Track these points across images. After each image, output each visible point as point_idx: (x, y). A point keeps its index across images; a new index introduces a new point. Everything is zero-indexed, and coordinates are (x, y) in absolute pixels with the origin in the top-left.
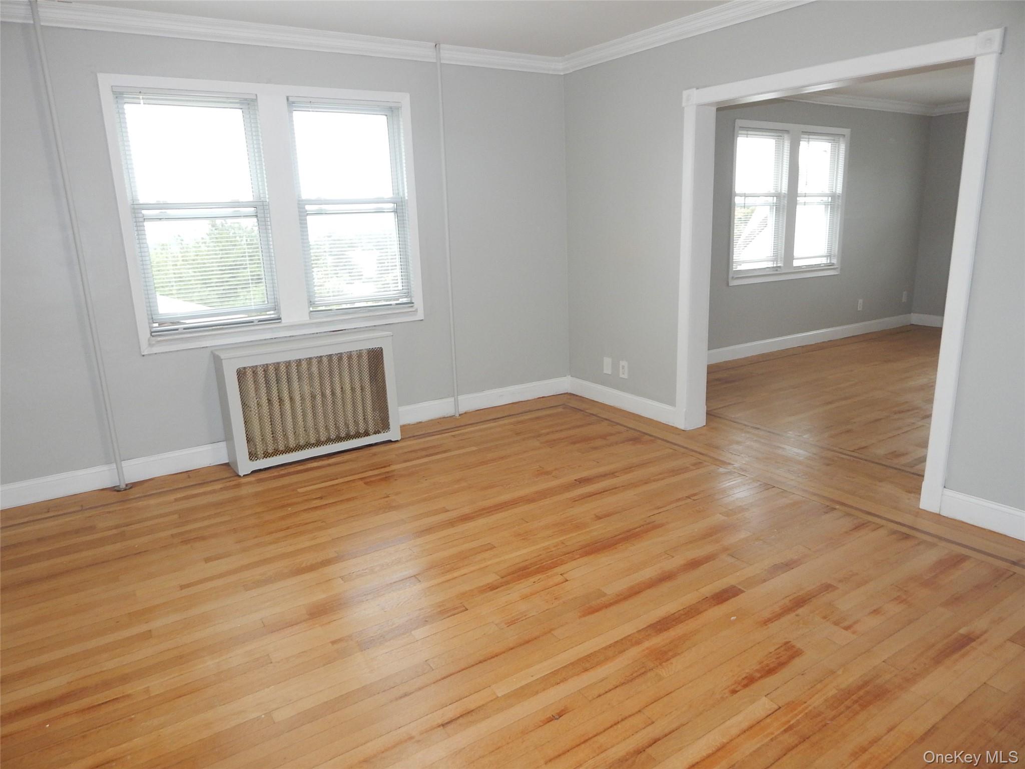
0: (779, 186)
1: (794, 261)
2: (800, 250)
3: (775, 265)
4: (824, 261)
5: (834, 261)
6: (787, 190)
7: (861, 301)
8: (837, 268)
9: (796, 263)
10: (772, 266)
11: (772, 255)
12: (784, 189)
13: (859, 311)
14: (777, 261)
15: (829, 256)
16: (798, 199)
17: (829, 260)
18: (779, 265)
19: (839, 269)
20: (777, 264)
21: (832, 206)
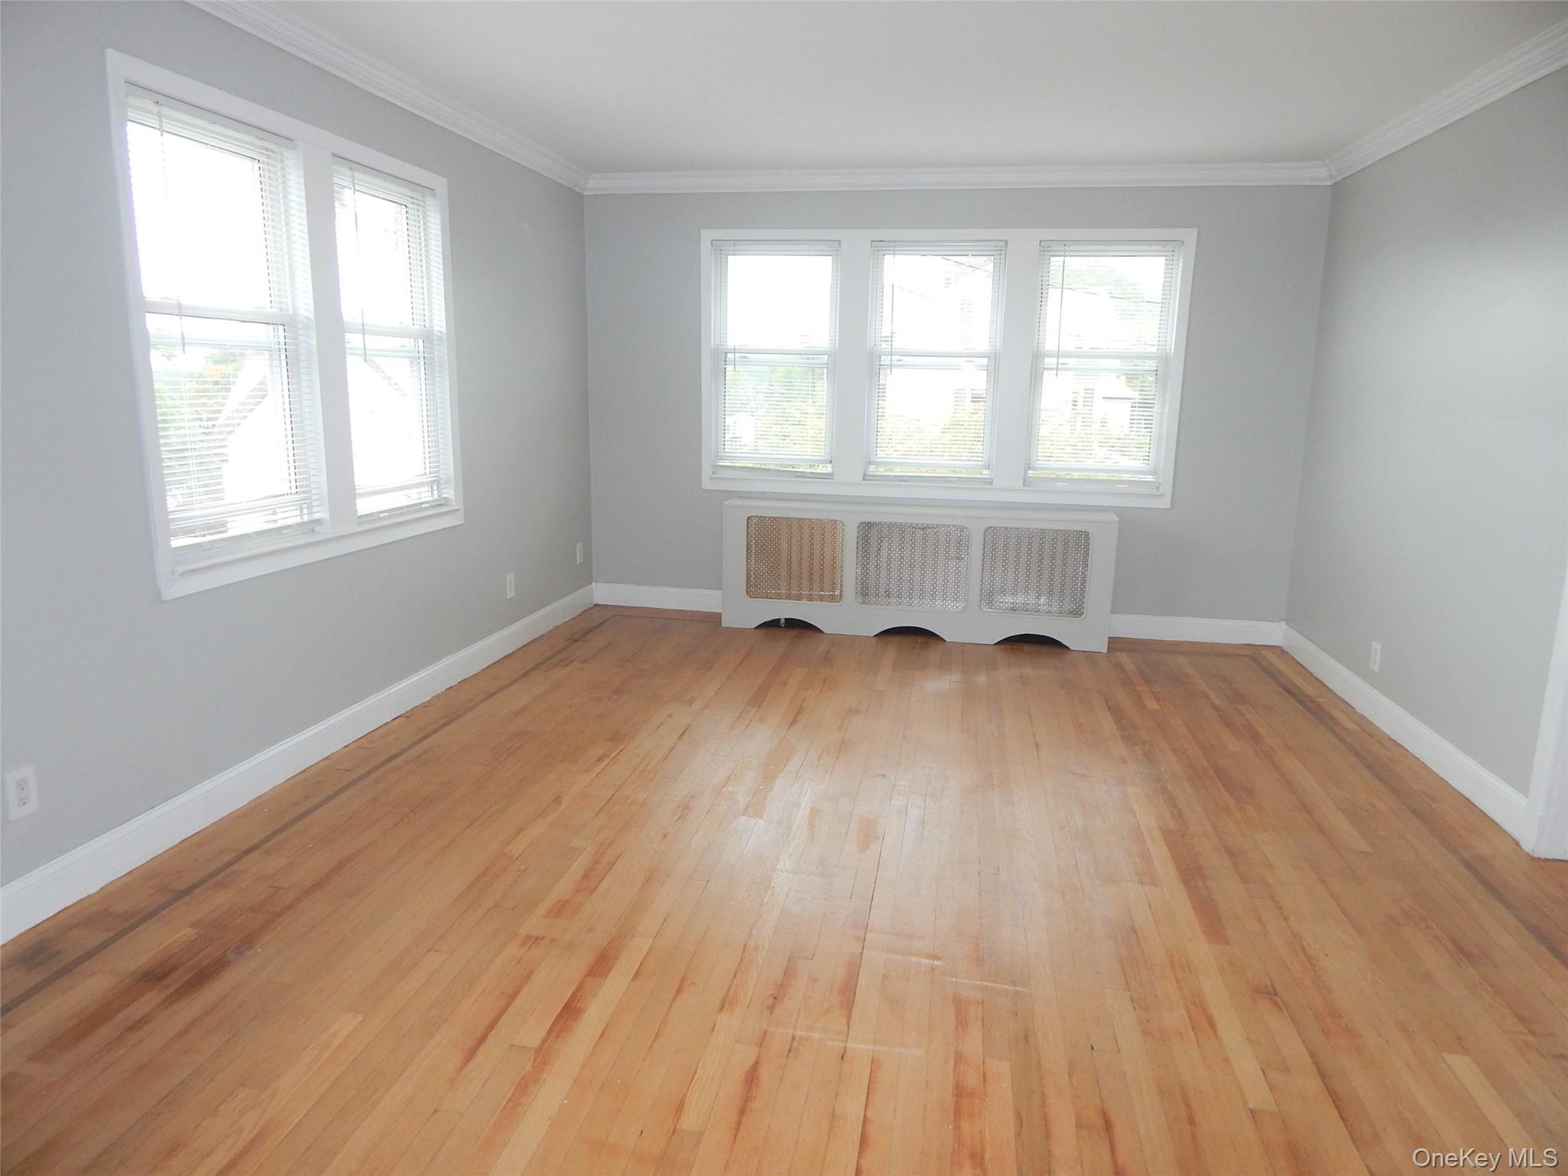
0: (290, 298)
1: (358, 501)
2: (366, 472)
3: (306, 518)
4: (425, 495)
5: (450, 493)
6: (311, 308)
7: (510, 577)
8: (458, 510)
9: (365, 506)
10: (298, 520)
11: (294, 490)
12: (305, 305)
13: (511, 598)
14: (310, 507)
15: (433, 484)
16: (348, 336)
17: (435, 492)
18: (317, 516)
19: (461, 514)
20: (310, 513)
21: (427, 362)
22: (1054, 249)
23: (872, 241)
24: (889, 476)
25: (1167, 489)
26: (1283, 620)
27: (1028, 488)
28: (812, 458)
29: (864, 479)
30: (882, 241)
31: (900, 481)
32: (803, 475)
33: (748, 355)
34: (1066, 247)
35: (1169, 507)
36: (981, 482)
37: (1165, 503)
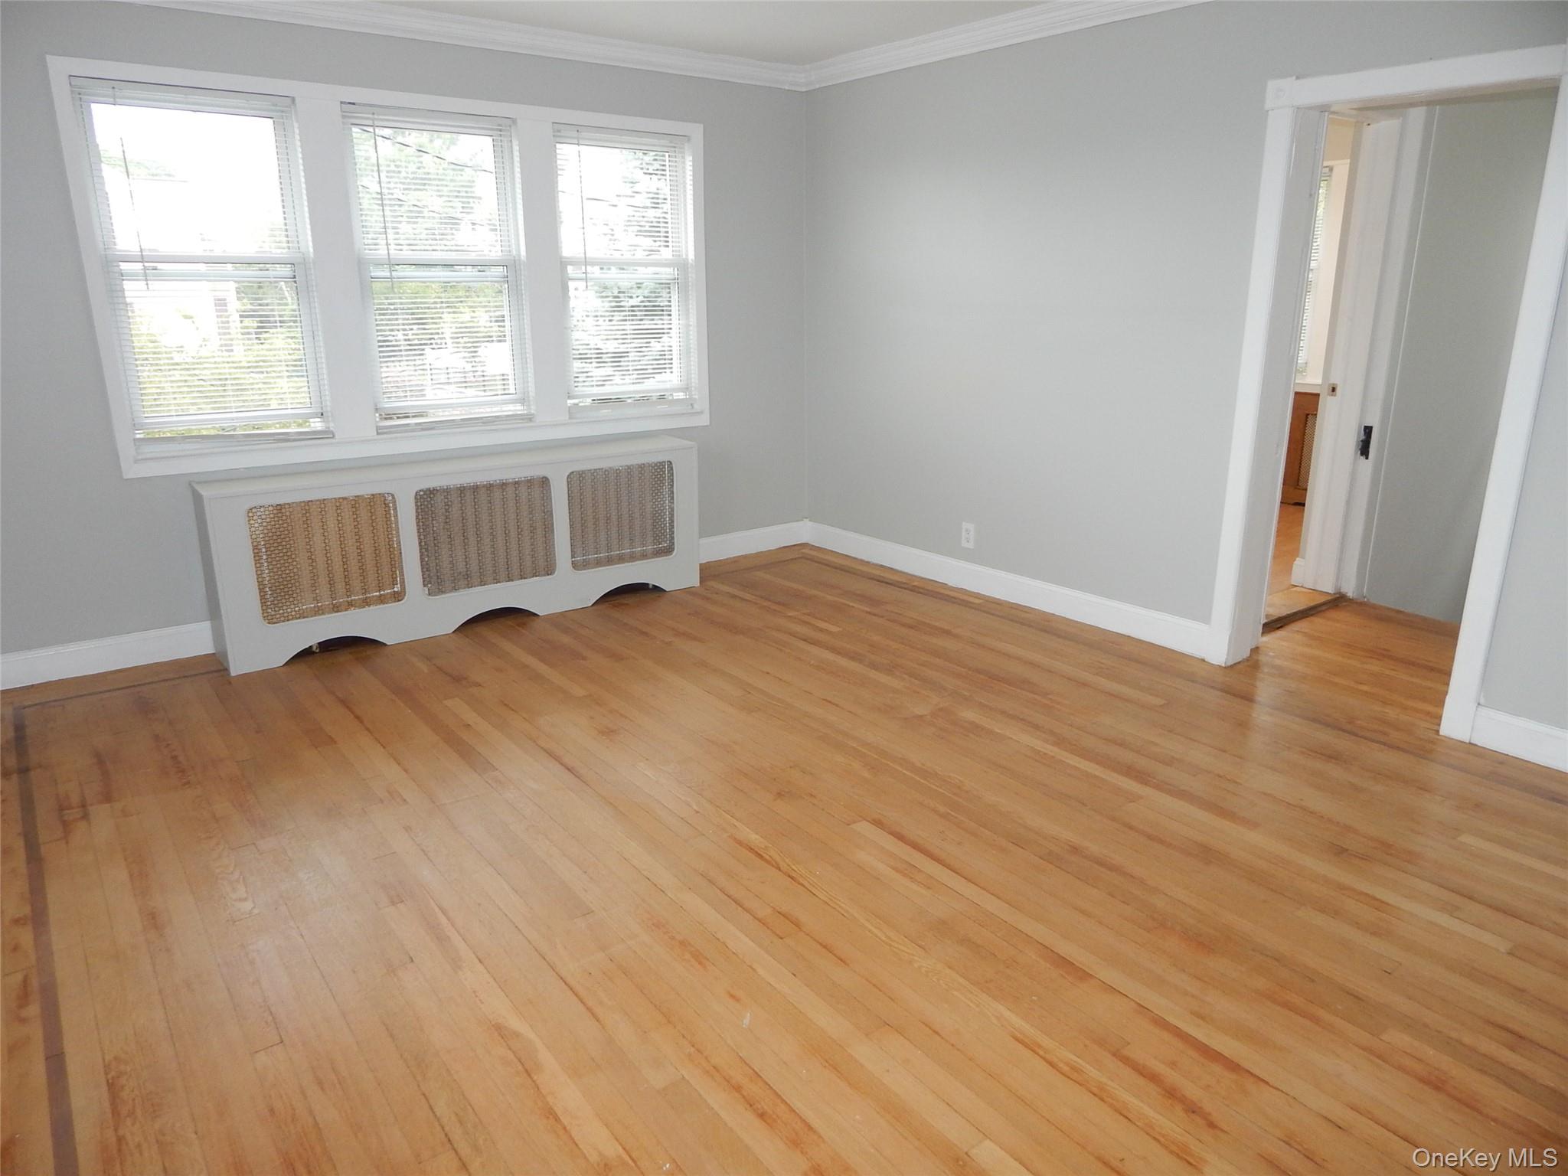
22: (562, 134)
23: (342, 103)
24: (408, 425)
25: (703, 404)
26: (806, 518)
27: (575, 421)
28: (293, 411)
29: (378, 433)
30: (354, 104)
31: (423, 430)
32: (285, 438)
33: (159, 266)
34: (579, 133)
35: (708, 424)
36: (522, 419)
37: (704, 420)
